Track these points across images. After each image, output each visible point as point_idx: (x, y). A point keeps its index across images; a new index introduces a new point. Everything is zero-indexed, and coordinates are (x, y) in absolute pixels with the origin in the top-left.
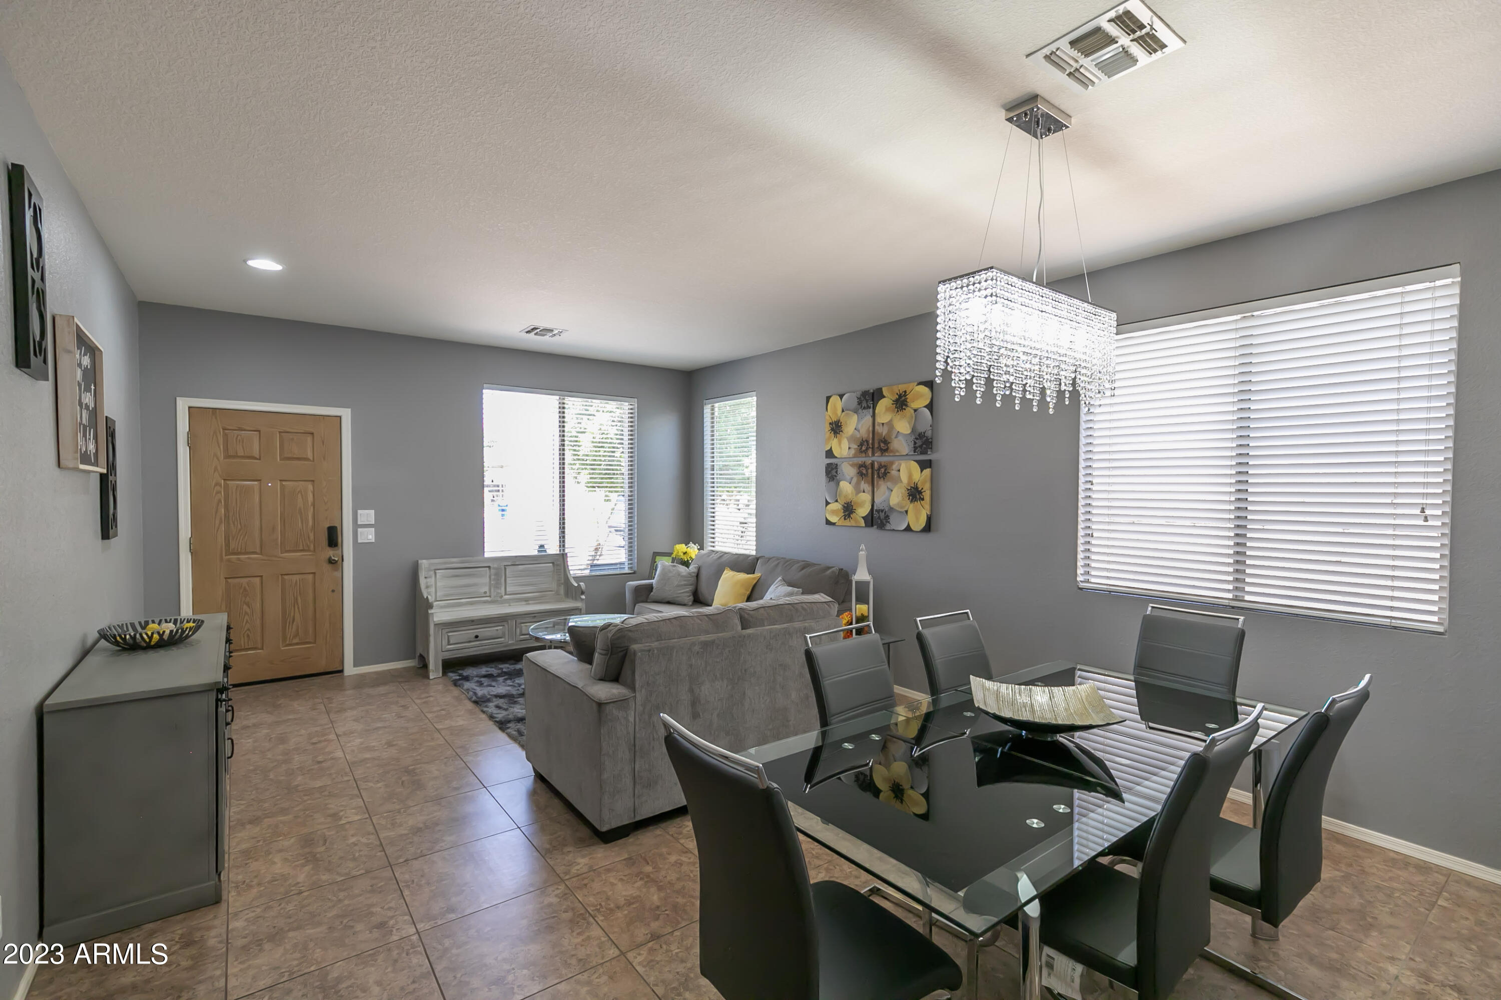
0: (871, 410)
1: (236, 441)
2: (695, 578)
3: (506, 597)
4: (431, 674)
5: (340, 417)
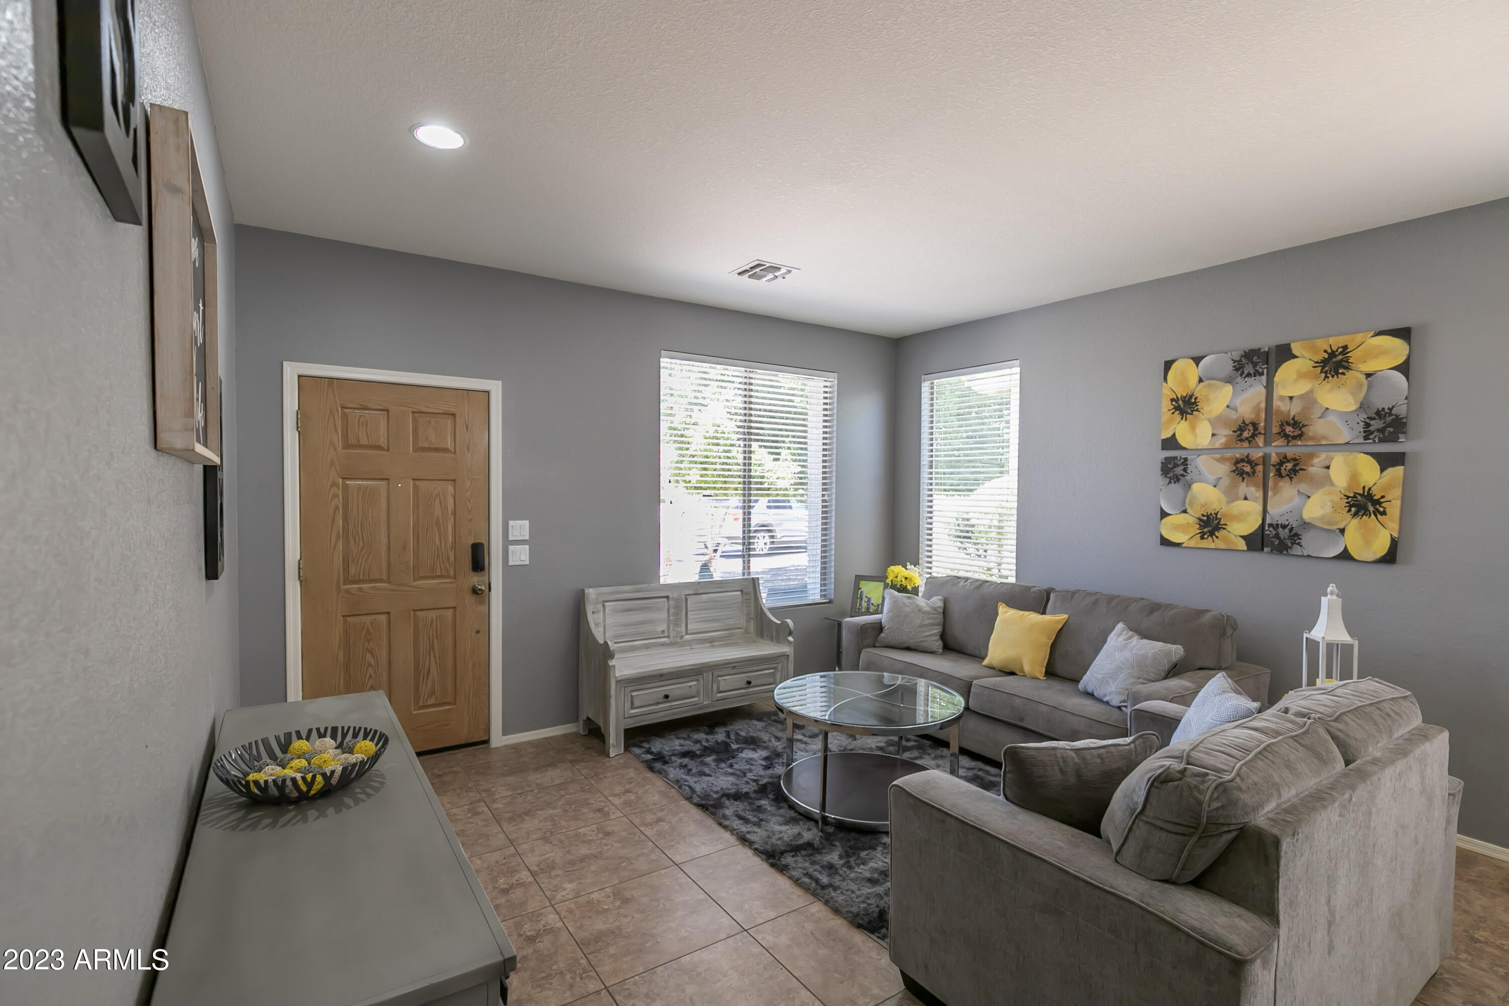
0: (1264, 377)
1: (359, 423)
2: (941, 616)
3: (687, 637)
4: (611, 750)
5: (488, 392)
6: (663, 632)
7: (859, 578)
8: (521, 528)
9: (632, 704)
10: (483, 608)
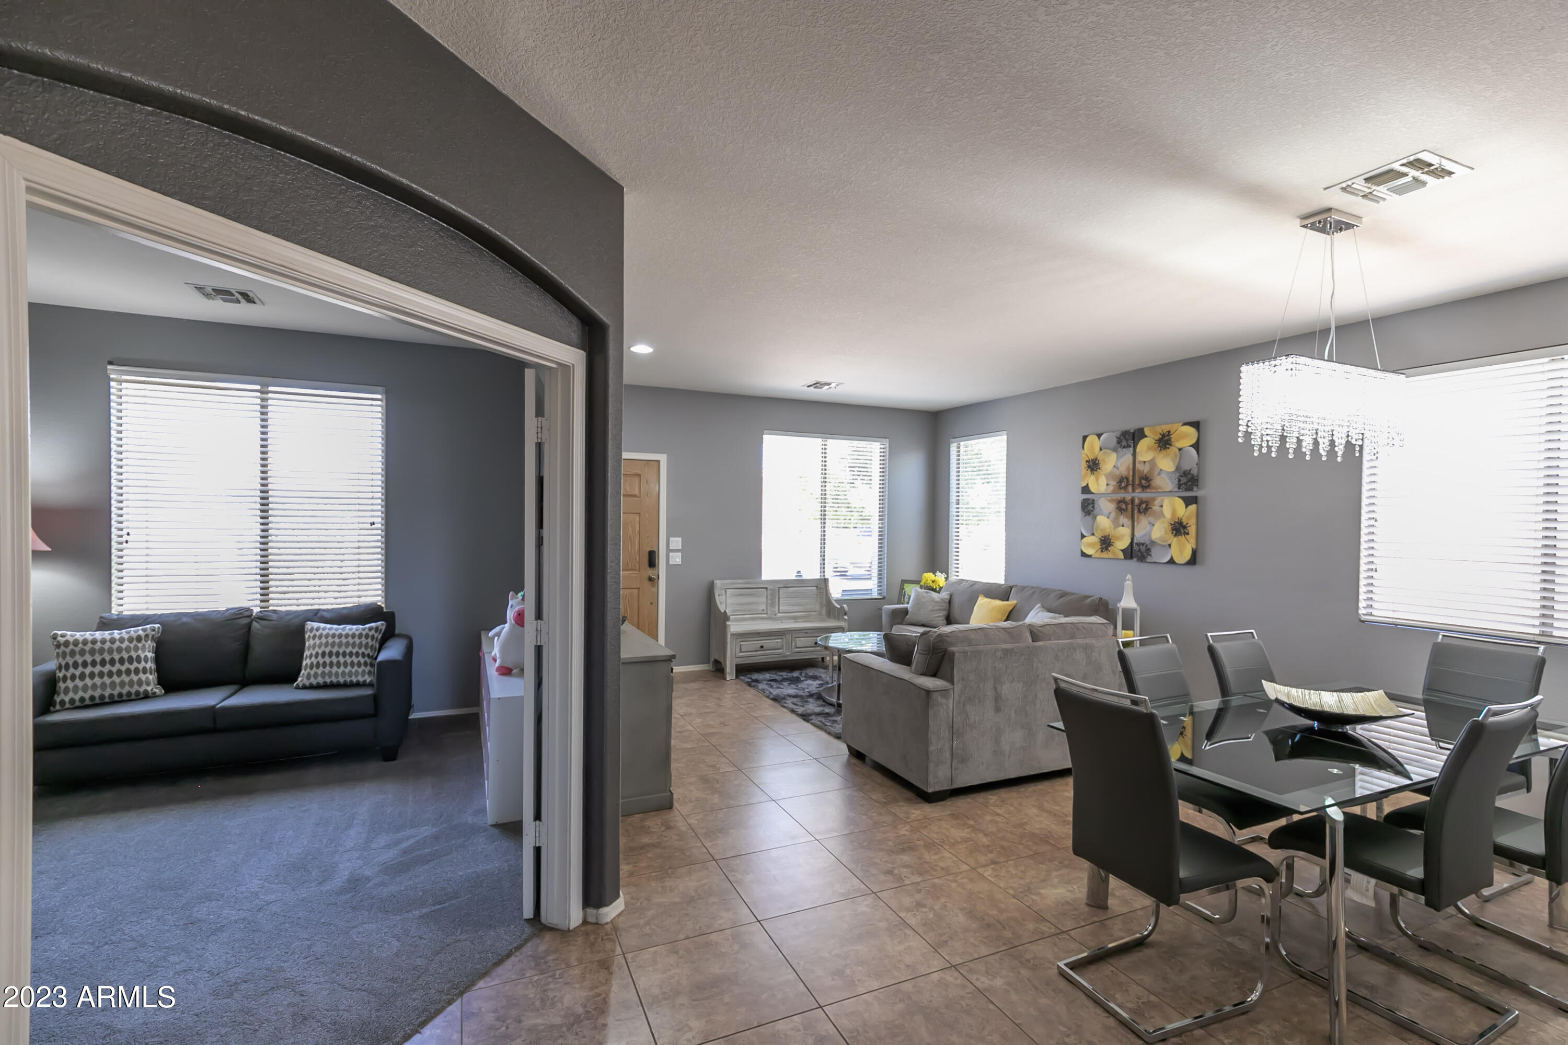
0: (1131, 449)
2: (947, 604)
3: (780, 615)
4: (727, 675)
5: (659, 461)
6: (763, 610)
7: (904, 582)
8: (676, 542)
9: (741, 649)
10: (654, 589)
